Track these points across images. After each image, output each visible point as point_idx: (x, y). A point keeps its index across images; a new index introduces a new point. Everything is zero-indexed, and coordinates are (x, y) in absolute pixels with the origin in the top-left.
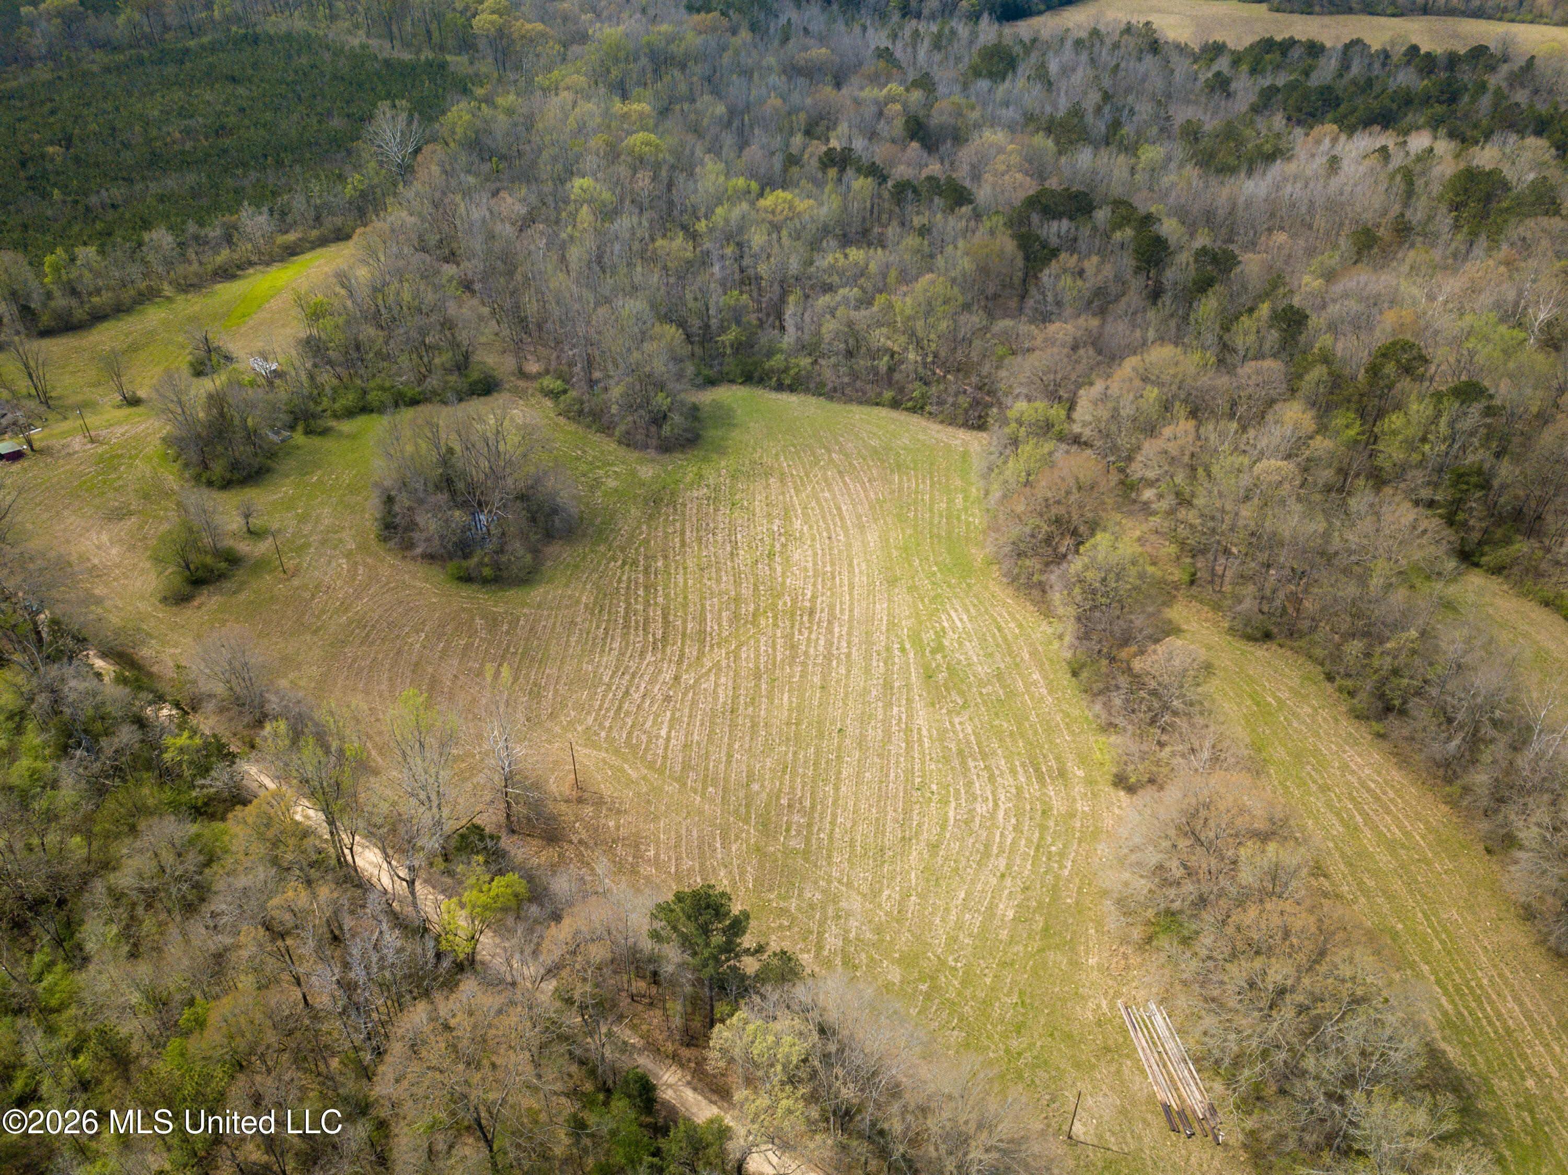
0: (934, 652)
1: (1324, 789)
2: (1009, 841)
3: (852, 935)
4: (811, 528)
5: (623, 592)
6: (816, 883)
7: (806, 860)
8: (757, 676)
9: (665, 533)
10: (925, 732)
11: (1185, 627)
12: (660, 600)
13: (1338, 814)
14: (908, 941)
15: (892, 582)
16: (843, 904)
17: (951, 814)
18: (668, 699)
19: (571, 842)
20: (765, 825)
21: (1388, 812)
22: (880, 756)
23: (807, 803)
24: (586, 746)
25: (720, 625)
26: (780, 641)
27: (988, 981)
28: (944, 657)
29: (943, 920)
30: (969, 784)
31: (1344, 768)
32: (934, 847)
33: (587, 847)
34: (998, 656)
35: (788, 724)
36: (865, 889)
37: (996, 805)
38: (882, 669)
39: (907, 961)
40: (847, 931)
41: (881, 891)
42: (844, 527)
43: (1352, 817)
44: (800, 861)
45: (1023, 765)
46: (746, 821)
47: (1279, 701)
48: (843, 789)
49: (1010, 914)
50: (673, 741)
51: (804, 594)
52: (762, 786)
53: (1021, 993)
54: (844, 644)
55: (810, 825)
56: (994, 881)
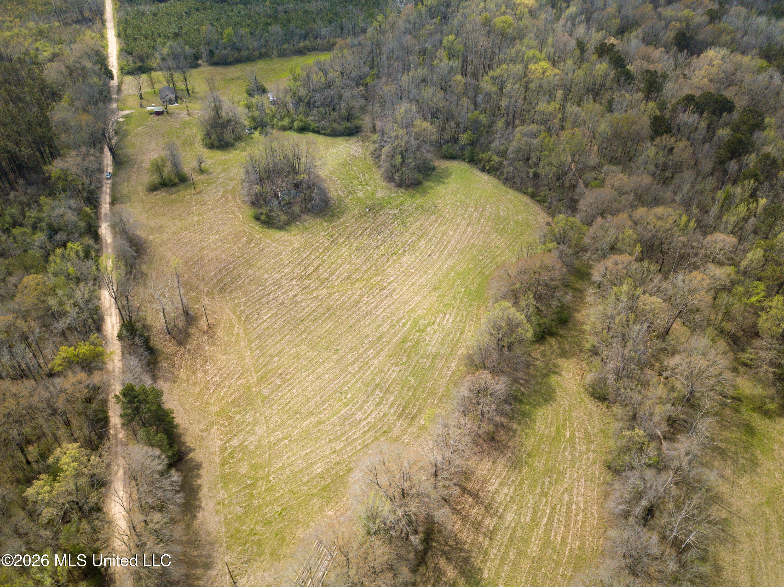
0: (419, 331)
1: (544, 494)
2: (355, 437)
3: (246, 443)
4: (425, 248)
5: (314, 247)
6: (255, 413)
7: (262, 401)
8: (329, 309)
9: (360, 226)
10: (372, 368)
11: (564, 374)
12: (325, 257)
13: (535, 512)
14: (265, 459)
15: (435, 289)
16: (256, 428)
17: (343, 412)
18: (282, 303)
19: (185, 348)
20: (262, 378)
21: (567, 525)
22: (342, 370)
23: (288, 377)
24: (231, 310)
25: (337, 279)
26: (355, 297)
27: (278, 495)
28: (420, 336)
29: (288, 458)
30: (366, 402)
31: (569, 490)
32: (320, 423)
33: (189, 353)
34: (446, 346)
35: (319, 337)
36: (271, 427)
37: (367, 417)
38: (385, 330)
39: (255, 467)
40: (245, 441)
41: (277, 430)
42: (441, 253)
43: (542, 517)
44: (260, 400)
45: (400, 405)
46: (257, 373)
47: (572, 436)
48: (310, 378)
49: (319, 471)
50: (265, 324)
51: (389, 278)
52: (279, 360)
53: (284, 509)
54: (381, 310)
55: (280, 387)
56: (328, 451)
